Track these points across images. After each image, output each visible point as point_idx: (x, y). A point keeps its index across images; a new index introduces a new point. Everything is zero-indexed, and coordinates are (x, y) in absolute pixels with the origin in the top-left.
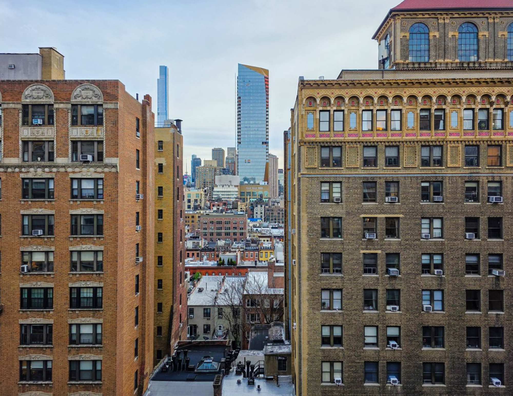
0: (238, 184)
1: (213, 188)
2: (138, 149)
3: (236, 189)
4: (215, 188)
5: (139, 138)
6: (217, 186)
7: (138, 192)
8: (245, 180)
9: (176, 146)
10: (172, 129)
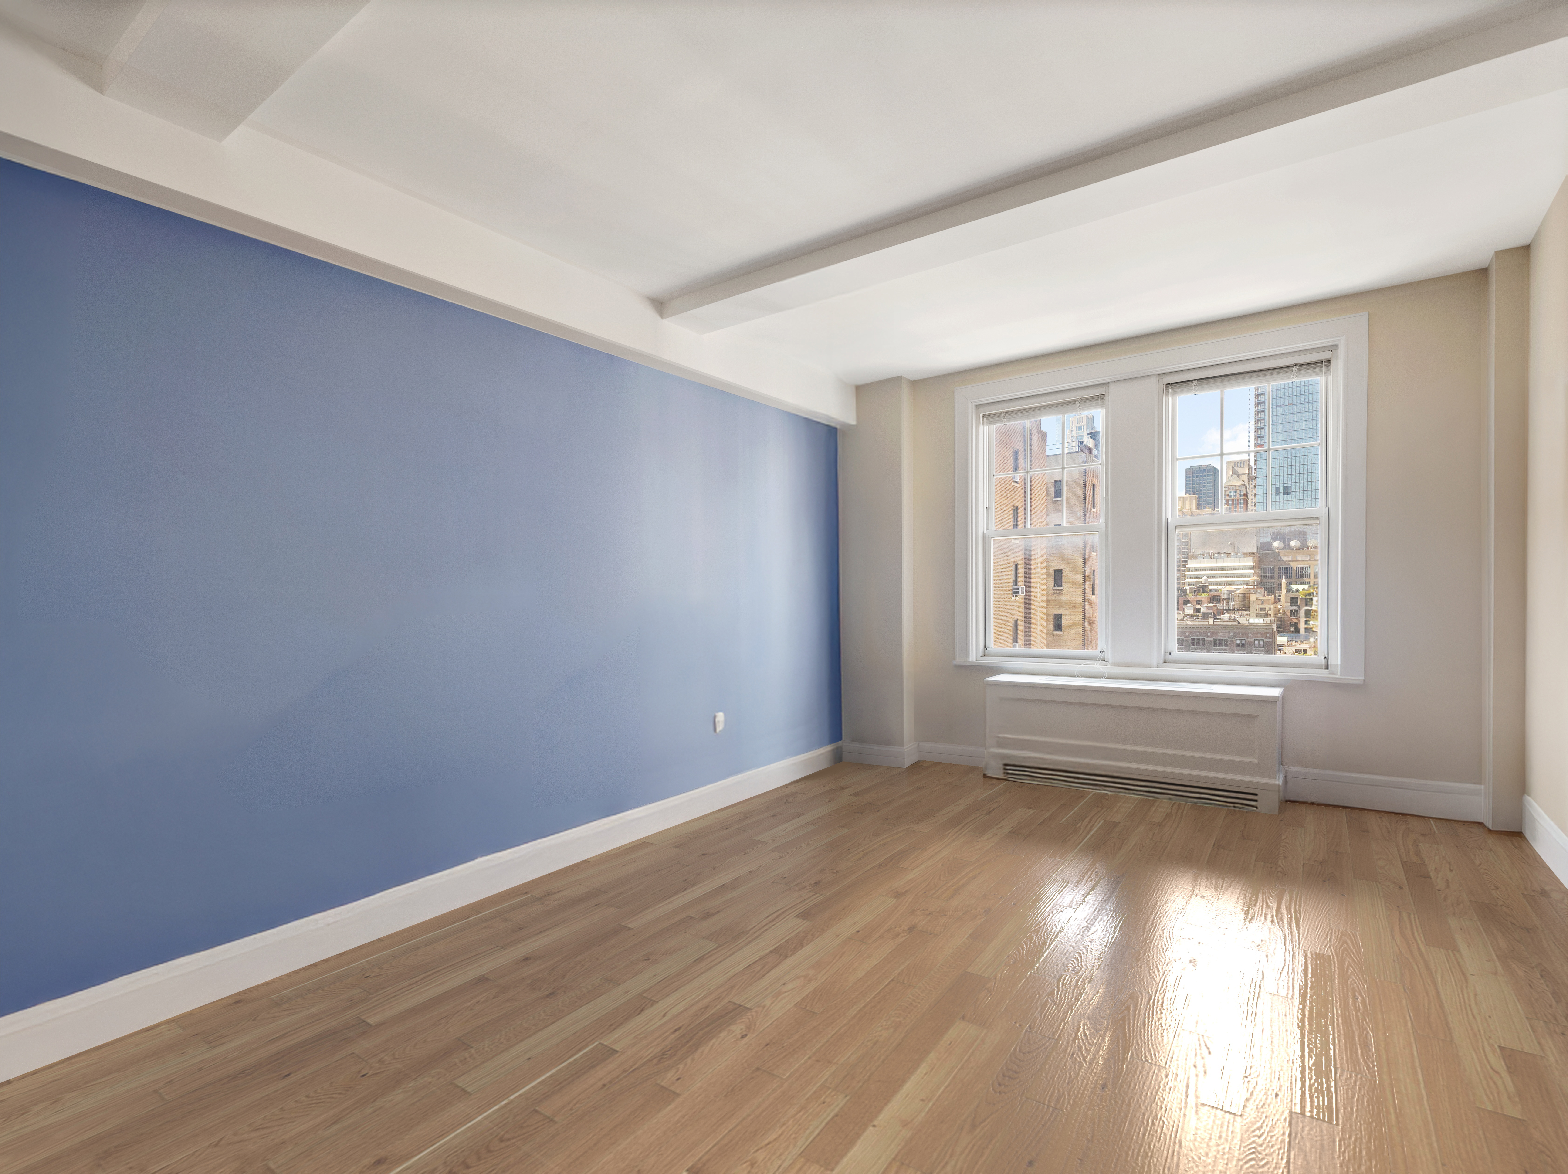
0: (1255, 551)
1: (1186, 562)
2: (1016, 504)
3: (1250, 562)
4: (1189, 561)
5: (1017, 485)
6: (1195, 557)
7: (1016, 582)
8: (1274, 540)
9: (1089, 488)
10: (1082, 454)
